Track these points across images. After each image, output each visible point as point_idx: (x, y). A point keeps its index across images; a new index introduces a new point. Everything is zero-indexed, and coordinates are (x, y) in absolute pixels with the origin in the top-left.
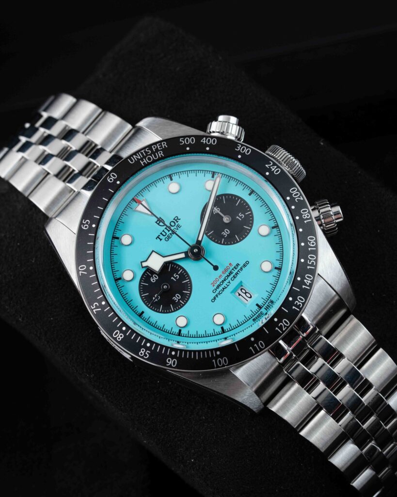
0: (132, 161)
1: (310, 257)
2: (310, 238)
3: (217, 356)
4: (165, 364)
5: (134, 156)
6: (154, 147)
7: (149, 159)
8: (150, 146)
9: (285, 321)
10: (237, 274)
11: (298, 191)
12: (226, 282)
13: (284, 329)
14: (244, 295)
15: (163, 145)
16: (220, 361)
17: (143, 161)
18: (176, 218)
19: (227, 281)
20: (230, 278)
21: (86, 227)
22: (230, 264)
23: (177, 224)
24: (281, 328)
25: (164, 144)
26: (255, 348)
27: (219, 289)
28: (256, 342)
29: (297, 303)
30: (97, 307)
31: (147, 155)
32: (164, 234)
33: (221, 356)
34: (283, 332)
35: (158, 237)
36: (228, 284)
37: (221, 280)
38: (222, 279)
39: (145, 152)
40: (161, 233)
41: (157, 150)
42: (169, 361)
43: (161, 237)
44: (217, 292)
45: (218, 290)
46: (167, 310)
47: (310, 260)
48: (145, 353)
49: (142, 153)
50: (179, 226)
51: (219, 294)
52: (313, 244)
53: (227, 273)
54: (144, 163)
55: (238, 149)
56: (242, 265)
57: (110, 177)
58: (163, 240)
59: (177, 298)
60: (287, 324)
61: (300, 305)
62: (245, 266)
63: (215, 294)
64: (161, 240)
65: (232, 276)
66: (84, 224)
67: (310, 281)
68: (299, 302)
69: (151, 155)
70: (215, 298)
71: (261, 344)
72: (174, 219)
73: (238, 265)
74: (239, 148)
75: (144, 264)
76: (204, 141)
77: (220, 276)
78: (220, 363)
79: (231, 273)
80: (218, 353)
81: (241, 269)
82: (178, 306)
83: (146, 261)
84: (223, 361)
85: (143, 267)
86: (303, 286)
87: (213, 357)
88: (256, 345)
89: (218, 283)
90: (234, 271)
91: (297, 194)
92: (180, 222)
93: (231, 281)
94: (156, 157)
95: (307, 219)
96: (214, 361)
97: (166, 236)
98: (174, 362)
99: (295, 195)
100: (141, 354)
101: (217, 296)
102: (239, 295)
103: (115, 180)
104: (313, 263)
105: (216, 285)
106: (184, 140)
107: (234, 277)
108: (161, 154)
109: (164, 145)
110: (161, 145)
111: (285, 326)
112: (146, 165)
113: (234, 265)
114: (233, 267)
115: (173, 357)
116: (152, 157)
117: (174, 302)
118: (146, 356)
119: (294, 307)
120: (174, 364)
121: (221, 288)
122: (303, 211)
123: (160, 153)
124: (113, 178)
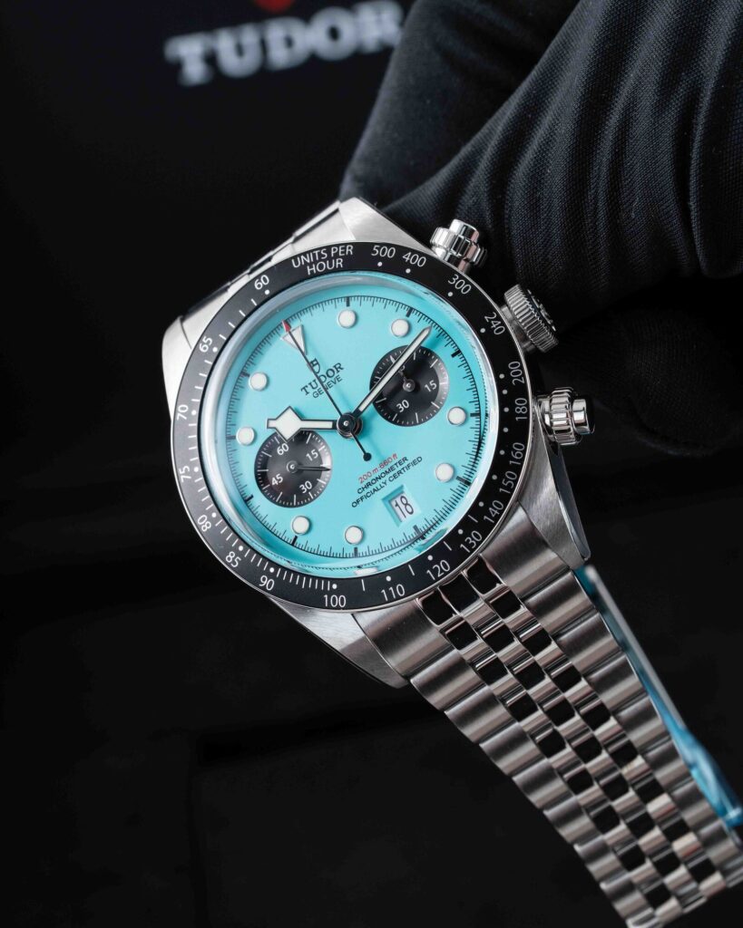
0: (297, 264)
1: (509, 474)
2: (517, 446)
3: (333, 592)
4: (257, 583)
5: (302, 257)
6: (334, 250)
7: (321, 267)
8: (328, 248)
9: (443, 563)
10: (400, 473)
11: (521, 368)
12: (380, 481)
13: (439, 576)
14: (403, 507)
15: (347, 250)
16: (334, 598)
17: (311, 267)
18: (337, 366)
19: (383, 480)
20: (388, 476)
21: (205, 348)
22: (395, 456)
23: (336, 375)
24: (435, 572)
25: (350, 248)
26: (389, 594)
27: (368, 488)
28: (393, 584)
29: (468, 540)
30: (186, 473)
31: (320, 260)
32: (314, 386)
33: (338, 592)
34: (438, 579)
35: (304, 388)
36: (383, 485)
37: (374, 477)
38: (377, 475)
39: (319, 254)
40: (310, 384)
41: (337, 255)
42: (264, 579)
43: (309, 389)
44: (364, 493)
45: (366, 491)
46: (286, 502)
47: (507, 480)
48: (234, 559)
49: (314, 255)
50: (338, 379)
51: (367, 496)
52: (519, 455)
53: (386, 468)
54: (312, 272)
55: (452, 281)
56: (410, 461)
57: (260, 281)
58: (311, 394)
59: (305, 487)
60: (447, 568)
61: (473, 544)
62: (414, 463)
63: (360, 495)
64: (307, 393)
65: (391, 474)
66: (204, 343)
67: (499, 511)
68: (473, 539)
69: (325, 261)
70: (358, 502)
71: (400, 588)
72: (335, 366)
73: (405, 459)
74: (455, 281)
75: (272, 424)
76: (407, 257)
77: (375, 470)
78: (334, 603)
79: (392, 469)
80: (335, 586)
81: (408, 466)
82: (303, 499)
83: (275, 419)
84: (338, 601)
85: (268, 427)
86: (485, 517)
87: (325, 591)
88: (391, 588)
89: (369, 480)
90: (395, 467)
91: (518, 373)
92: (341, 374)
93: (388, 482)
94: (331, 265)
95: (521, 415)
96: (326, 596)
97: (316, 390)
98: (271, 583)
99: (514, 374)
100: (229, 559)
101: (362, 499)
102: (397, 505)
103: (265, 288)
104: (510, 484)
105: (365, 483)
106: (379, 249)
107: (395, 477)
108: (339, 263)
109: (350, 250)
110: (345, 248)
111: (442, 571)
112: (314, 275)
113: (400, 457)
114: (397, 460)
115: (271, 576)
116: (326, 265)
117: (299, 492)
118: (235, 563)
119: (462, 546)
120: (270, 586)
121: (371, 488)
122: (519, 402)
123: (339, 261)
124: (263, 283)
